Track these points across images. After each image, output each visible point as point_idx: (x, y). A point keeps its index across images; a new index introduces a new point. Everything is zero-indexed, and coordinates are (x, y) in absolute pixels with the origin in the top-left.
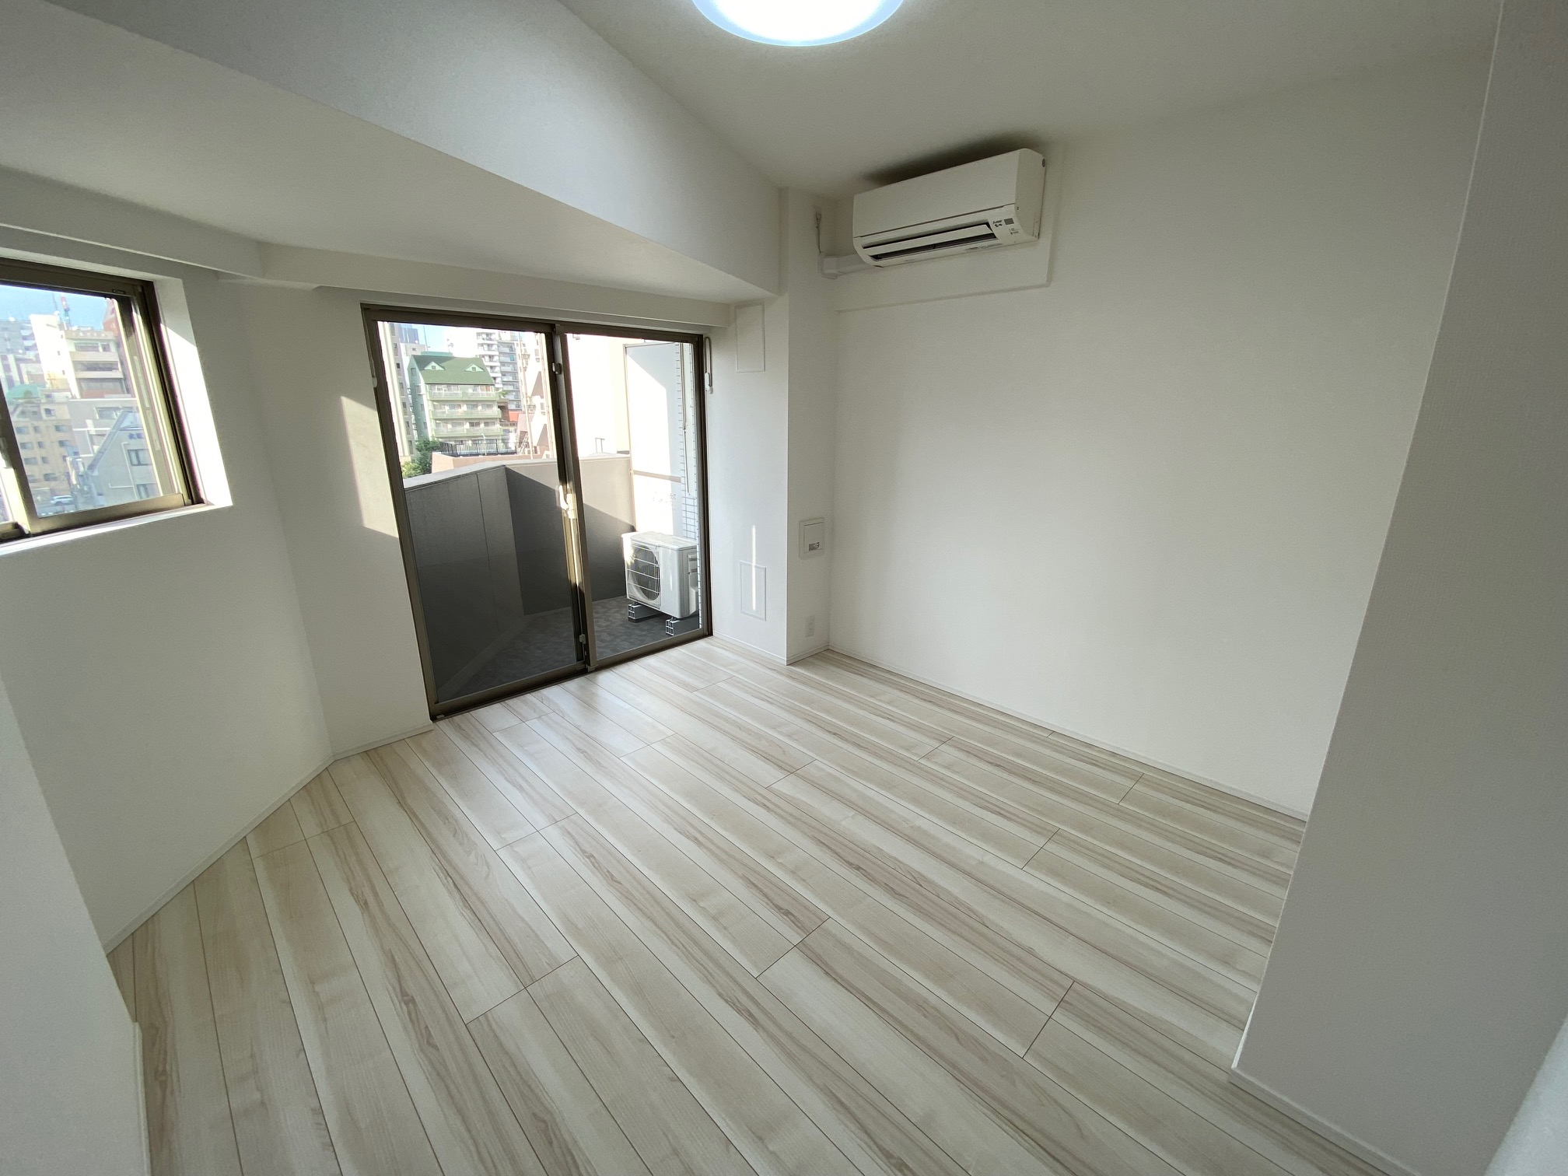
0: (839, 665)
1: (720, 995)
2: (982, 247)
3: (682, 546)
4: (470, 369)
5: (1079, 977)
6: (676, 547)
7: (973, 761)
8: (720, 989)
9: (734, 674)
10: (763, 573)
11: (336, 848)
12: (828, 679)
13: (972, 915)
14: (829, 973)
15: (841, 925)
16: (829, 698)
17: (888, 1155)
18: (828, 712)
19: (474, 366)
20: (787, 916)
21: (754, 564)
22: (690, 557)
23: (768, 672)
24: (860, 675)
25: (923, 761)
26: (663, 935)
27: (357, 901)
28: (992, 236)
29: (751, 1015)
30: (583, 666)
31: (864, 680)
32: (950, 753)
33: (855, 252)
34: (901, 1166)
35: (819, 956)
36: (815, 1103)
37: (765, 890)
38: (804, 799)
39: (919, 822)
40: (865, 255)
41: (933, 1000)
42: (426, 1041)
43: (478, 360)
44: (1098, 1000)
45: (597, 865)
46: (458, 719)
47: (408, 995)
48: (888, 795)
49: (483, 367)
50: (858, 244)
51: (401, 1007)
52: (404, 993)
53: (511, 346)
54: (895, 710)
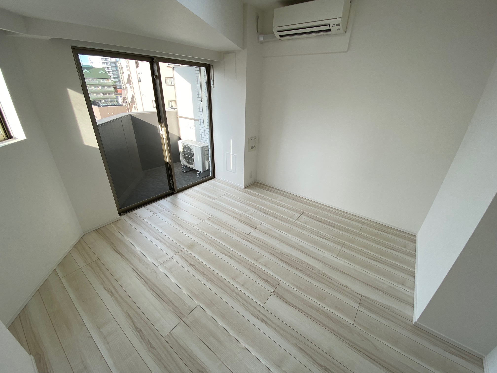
0: (261, 188)
1: (252, 314)
2: (323, 35)
3: (202, 146)
4: (100, 72)
5: (363, 294)
6: (200, 146)
7: (312, 220)
8: (251, 312)
9: (227, 192)
10: (235, 157)
11: (94, 271)
12: (258, 193)
13: (326, 276)
14: (286, 302)
15: (285, 283)
16: (261, 200)
17: (321, 366)
18: (261, 205)
19: (102, 71)
20: (267, 282)
21: (231, 153)
22: (205, 150)
23: (238, 191)
24: (269, 191)
25: (296, 221)
26: (227, 294)
27: (108, 292)
28: (329, 30)
29: (264, 320)
30: (172, 192)
31: (271, 193)
32: (304, 218)
33: (273, 33)
34: (326, 369)
35: (281, 296)
36: (293, 351)
37: (257, 273)
38: (262, 238)
39: (301, 244)
40: (277, 35)
41: (321, 308)
42: (150, 346)
43: (103, 69)
44: (370, 302)
45: (196, 269)
46: (129, 214)
47: (138, 329)
48: (288, 234)
49: (105, 72)
50: (275, 30)
51: (137, 334)
52: (137, 328)
53: (115, 63)
54: (283, 203)
